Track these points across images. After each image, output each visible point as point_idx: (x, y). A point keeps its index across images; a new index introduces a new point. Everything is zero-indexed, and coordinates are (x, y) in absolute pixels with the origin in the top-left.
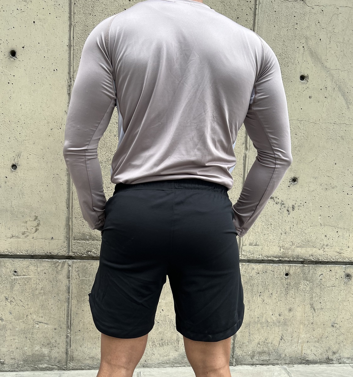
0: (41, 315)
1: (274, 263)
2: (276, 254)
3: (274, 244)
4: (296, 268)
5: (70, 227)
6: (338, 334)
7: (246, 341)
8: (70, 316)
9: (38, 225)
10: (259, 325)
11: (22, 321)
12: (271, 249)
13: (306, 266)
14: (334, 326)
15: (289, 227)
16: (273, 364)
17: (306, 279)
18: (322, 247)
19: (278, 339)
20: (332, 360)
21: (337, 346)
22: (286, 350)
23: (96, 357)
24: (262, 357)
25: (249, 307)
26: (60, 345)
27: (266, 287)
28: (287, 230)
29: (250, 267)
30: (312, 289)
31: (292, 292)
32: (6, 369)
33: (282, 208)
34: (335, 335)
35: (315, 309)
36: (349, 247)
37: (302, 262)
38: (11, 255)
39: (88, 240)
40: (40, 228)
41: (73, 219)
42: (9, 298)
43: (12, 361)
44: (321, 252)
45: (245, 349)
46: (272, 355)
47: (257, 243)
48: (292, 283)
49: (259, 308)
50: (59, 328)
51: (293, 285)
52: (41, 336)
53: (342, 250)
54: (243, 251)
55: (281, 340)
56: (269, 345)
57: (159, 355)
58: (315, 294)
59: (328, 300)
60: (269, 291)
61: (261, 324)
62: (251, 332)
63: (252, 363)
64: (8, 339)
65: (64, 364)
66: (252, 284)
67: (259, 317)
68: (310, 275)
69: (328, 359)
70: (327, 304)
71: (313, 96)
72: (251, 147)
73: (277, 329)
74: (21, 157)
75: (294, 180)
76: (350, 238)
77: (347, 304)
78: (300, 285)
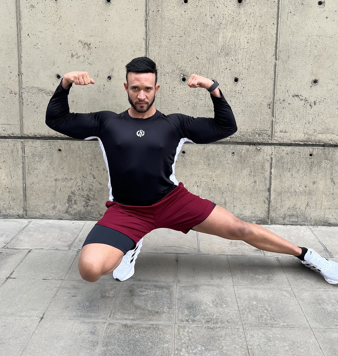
1: (300, 146)
2: (301, 139)
3: (300, 131)
4: (318, 150)
7: (278, 206)
10: (289, 194)
12: (298, 135)
13: (327, 149)
15: (312, 118)
16: (301, 225)
17: (326, 159)
19: (305, 206)
22: (311, 215)
24: (292, 219)
25: (280, 180)
27: (294, 165)
28: (310, 120)
29: (281, 149)
30: (331, 166)
31: (315, 169)
33: (306, 103)
35: (335, 182)
37: (323, 146)
45: (278, 212)
46: (299, 218)
47: (286, 131)
48: (316, 161)
49: (289, 181)
51: (316, 163)
54: (275, 137)
55: (307, 206)
56: (298, 210)
58: (335, 171)
60: (296, 168)
62: (283, 199)
63: (284, 223)
66: (282, 162)
67: (289, 187)
68: (330, 156)
71: (329, 17)
72: (280, 58)
73: (303, 197)
74: (114, 71)
75: (315, 82)
78: (322, 164)
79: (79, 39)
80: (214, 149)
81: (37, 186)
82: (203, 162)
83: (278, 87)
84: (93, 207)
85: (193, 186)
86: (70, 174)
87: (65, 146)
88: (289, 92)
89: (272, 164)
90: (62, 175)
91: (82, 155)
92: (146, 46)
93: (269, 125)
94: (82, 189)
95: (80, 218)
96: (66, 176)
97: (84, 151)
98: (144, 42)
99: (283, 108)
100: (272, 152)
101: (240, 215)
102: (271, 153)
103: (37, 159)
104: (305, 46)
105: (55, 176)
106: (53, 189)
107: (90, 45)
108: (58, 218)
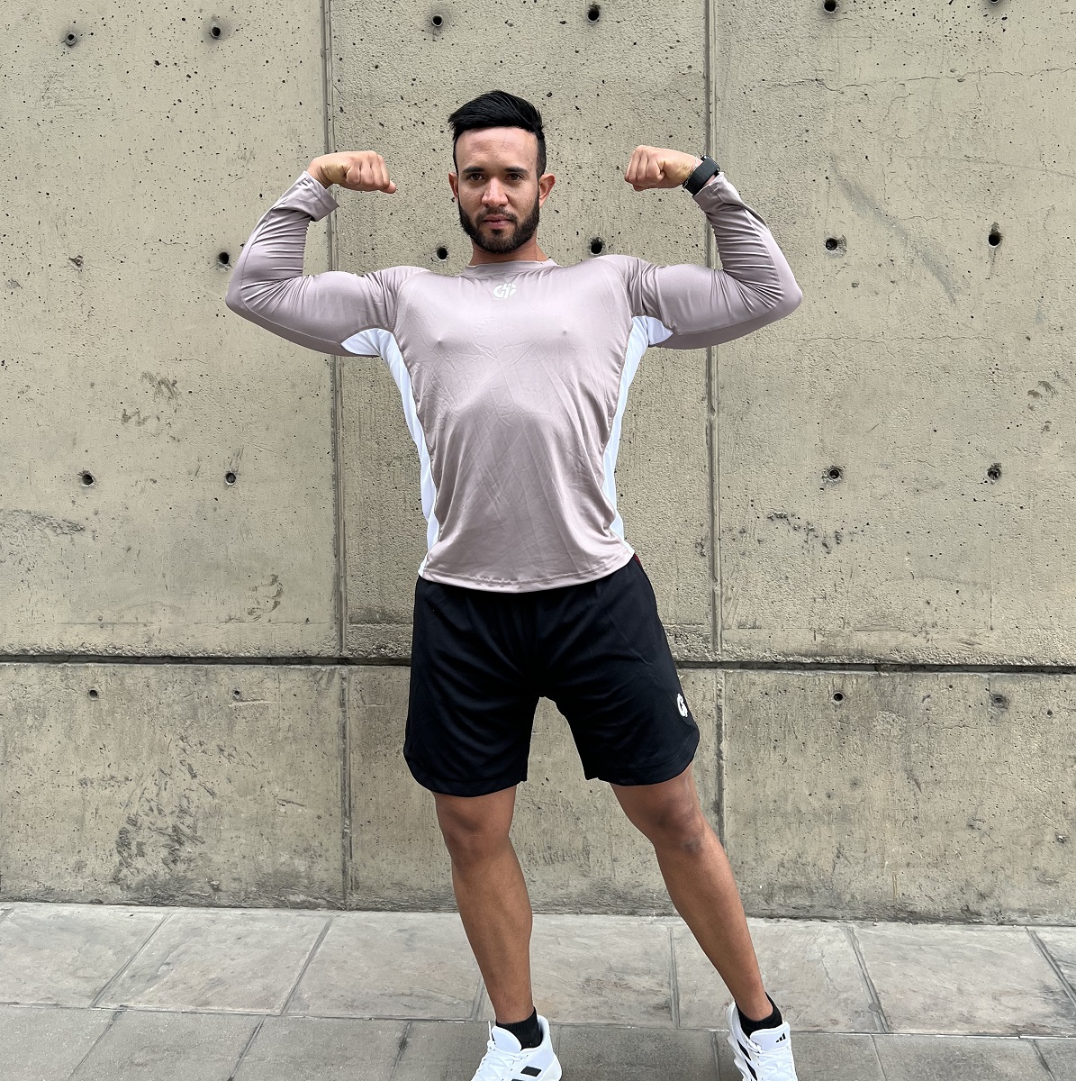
0: (290, 786)
1: (804, 670)
2: (804, 648)
4: (860, 680)
5: (341, 596)
6: (988, 848)
7: (749, 859)
8: (347, 788)
9: (279, 593)
10: (778, 819)
11: (251, 797)
12: (793, 635)
13: (885, 677)
14: (976, 826)
15: (832, 583)
16: (823, 919)
17: (887, 707)
18: (923, 629)
19: (831, 856)
20: (979, 915)
22: (853, 884)
23: (406, 883)
24: (793, 900)
25: (749, 774)
26: (330, 852)
27: (788, 728)
28: (828, 591)
29: (745, 679)
30: (905, 731)
31: (854, 740)
32: (224, 901)
33: (809, 539)
34: (981, 849)
35: (920, 781)
36: (992, 629)
37: (877, 667)
38: (229, 658)
39: (379, 623)
40: (282, 599)
41: (348, 578)
42: (226, 749)
43: (235, 885)
44: (920, 641)
45: (750, 877)
46: (818, 895)
47: (758, 623)
48: (855, 717)
49: (777, 779)
50: (328, 817)
51: (857, 722)
52: (291, 831)
53: (976, 635)
54: (724, 641)
55: (838, 857)
56: (809, 869)
57: (543, 885)
58: (917, 745)
59: (951, 761)
60: (796, 738)
61: (784, 815)
62: (761, 837)
63: (768, 913)
64: (226, 835)
65: (339, 895)
66: (753, 720)
67: (777, 799)
68: (897, 698)
69: (968, 910)
70: (951, 770)
71: (861, 282)
72: (721, 405)
73: (824, 829)
74: (244, 458)
75: (835, 473)
76: (993, 606)
77: (1004, 772)
78: (874, 723)
79: (145, 370)
81: (30, 801)
83: (721, 490)
84: (192, 865)
86: (123, 764)
87: (109, 681)
88: (757, 506)
89: (721, 725)
90: (102, 767)
91: (158, 708)
92: (334, 381)
93: (706, 607)
94: (158, 809)
95: (155, 897)
96: (113, 771)
97: (164, 696)
98: (328, 371)
99: (744, 554)
100: (720, 690)
101: (634, 887)
102: (715, 692)
103: (30, 722)
104: (796, 370)
105: (82, 770)
106: (75, 810)
107: (173, 385)
108: (90, 899)
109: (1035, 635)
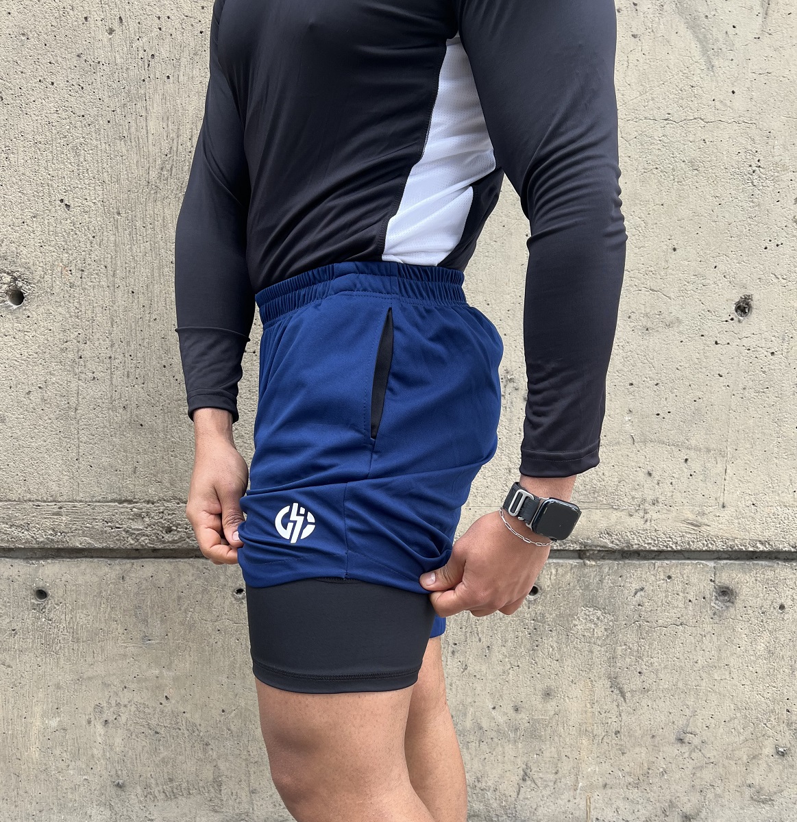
4: (560, 570)
6: (699, 764)
13: (591, 566)
14: (686, 740)
17: (592, 603)
18: (640, 507)
19: (516, 779)
21: (695, 798)
22: (540, 811)
30: (611, 632)
31: (550, 642)
33: (508, 391)
34: (690, 765)
35: (625, 690)
36: (724, 507)
37: (578, 554)
44: (636, 522)
48: (551, 614)
49: (454, 690)
51: (555, 620)
53: (704, 514)
55: (524, 780)
56: (489, 794)
58: (624, 647)
59: (663, 665)
60: (480, 640)
68: (604, 592)
70: (661, 676)
73: (509, 749)
76: (727, 478)
77: (723, 677)
78: (574, 622)
80: (163, 579)
82: (121, 630)
85: (89, 722)
109: (774, 514)
